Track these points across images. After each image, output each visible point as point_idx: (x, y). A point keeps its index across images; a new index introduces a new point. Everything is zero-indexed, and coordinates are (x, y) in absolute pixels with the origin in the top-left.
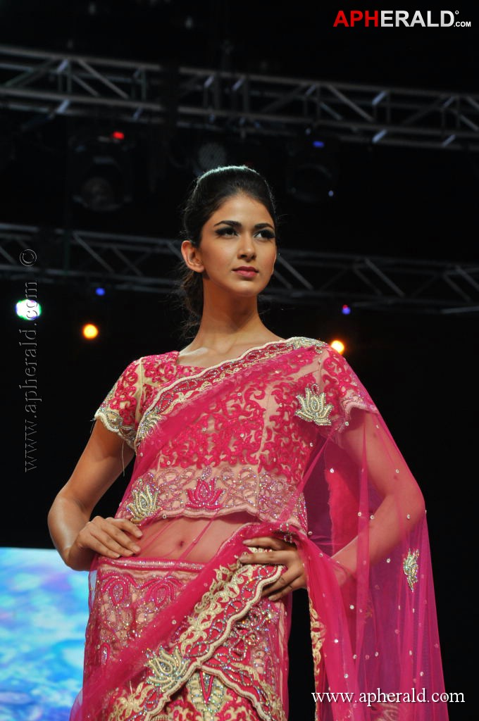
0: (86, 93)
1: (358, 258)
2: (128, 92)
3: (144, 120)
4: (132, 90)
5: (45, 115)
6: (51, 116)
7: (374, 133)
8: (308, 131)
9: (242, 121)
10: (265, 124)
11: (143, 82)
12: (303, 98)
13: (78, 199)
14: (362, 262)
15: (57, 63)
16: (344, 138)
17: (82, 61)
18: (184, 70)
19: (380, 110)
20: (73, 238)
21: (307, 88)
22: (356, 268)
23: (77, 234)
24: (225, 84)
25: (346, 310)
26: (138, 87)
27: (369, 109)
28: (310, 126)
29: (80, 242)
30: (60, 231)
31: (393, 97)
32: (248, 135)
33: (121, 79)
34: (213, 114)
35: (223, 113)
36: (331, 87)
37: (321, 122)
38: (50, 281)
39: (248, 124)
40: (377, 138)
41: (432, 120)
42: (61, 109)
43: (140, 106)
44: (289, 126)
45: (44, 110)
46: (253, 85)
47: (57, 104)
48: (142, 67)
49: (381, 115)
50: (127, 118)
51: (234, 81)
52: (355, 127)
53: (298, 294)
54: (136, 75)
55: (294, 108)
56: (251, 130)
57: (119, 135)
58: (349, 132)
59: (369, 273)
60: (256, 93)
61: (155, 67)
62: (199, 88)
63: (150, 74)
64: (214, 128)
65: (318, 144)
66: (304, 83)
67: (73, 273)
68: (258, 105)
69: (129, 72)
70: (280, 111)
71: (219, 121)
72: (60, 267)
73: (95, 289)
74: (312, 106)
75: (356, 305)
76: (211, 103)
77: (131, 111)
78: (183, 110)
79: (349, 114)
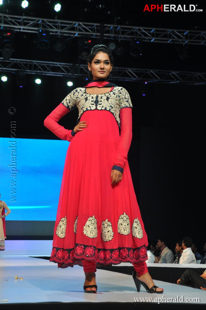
0: (82, 31)
1: (149, 70)
2: (92, 31)
3: (96, 37)
4: (93, 30)
5: (72, 37)
6: (74, 37)
7: (151, 40)
8: (135, 39)
9: (119, 37)
10: (125, 38)
11: (95, 28)
12: (134, 31)
13: (80, 57)
14: (150, 71)
15: (75, 24)
16: (144, 41)
17: (81, 23)
18: (105, 25)
19: (153, 34)
20: (80, 66)
21: (135, 29)
22: (148, 72)
23: (81, 65)
24: (115, 28)
25: (146, 83)
26: (94, 29)
27: (150, 34)
28: (136, 38)
29: (82, 67)
30: (77, 65)
31: (156, 31)
32: (121, 40)
33: (90, 27)
34: (112, 35)
35: (114, 35)
36: (141, 28)
37: (139, 37)
38: (75, 77)
39: (121, 38)
40: (152, 41)
41: (166, 36)
42: (76, 35)
43: (95, 34)
44: (131, 38)
45: (72, 35)
46: (122, 28)
47: (75, 34)
48: (95, 24)
49: (153, 35)
50: (92, 37)
51: (117, 27)
52: (147, 38)
53: (135, 79)
54: (94, 26)
55: (132, 34)
56: (122, 39)
57: (90, 41)
58: (145, 39)
59: (152, 74)
60: (123, 30)
61: (99, 24)
62: (109, 29)
63: (97, 26)
64: (112, 39)
65: (138, 42)
66: (134, 27)
67: (80, 75)
68: (123, 33)
69: (92, 26)
70: (128, 35)
71: (114, 37)
72: (77, 73)
73: (86, 78)
74: (136, 33)
75: (148, 81)
76: (112, 33)
77: (92, 35)
78: (105, 35)
79: (145, 35)
